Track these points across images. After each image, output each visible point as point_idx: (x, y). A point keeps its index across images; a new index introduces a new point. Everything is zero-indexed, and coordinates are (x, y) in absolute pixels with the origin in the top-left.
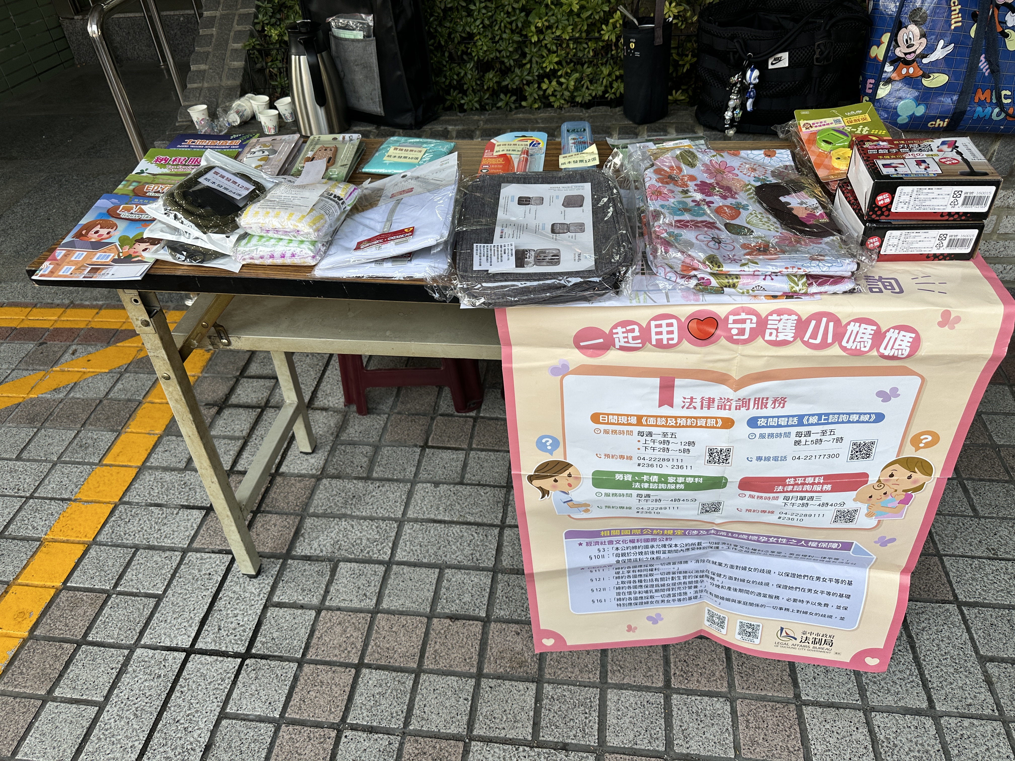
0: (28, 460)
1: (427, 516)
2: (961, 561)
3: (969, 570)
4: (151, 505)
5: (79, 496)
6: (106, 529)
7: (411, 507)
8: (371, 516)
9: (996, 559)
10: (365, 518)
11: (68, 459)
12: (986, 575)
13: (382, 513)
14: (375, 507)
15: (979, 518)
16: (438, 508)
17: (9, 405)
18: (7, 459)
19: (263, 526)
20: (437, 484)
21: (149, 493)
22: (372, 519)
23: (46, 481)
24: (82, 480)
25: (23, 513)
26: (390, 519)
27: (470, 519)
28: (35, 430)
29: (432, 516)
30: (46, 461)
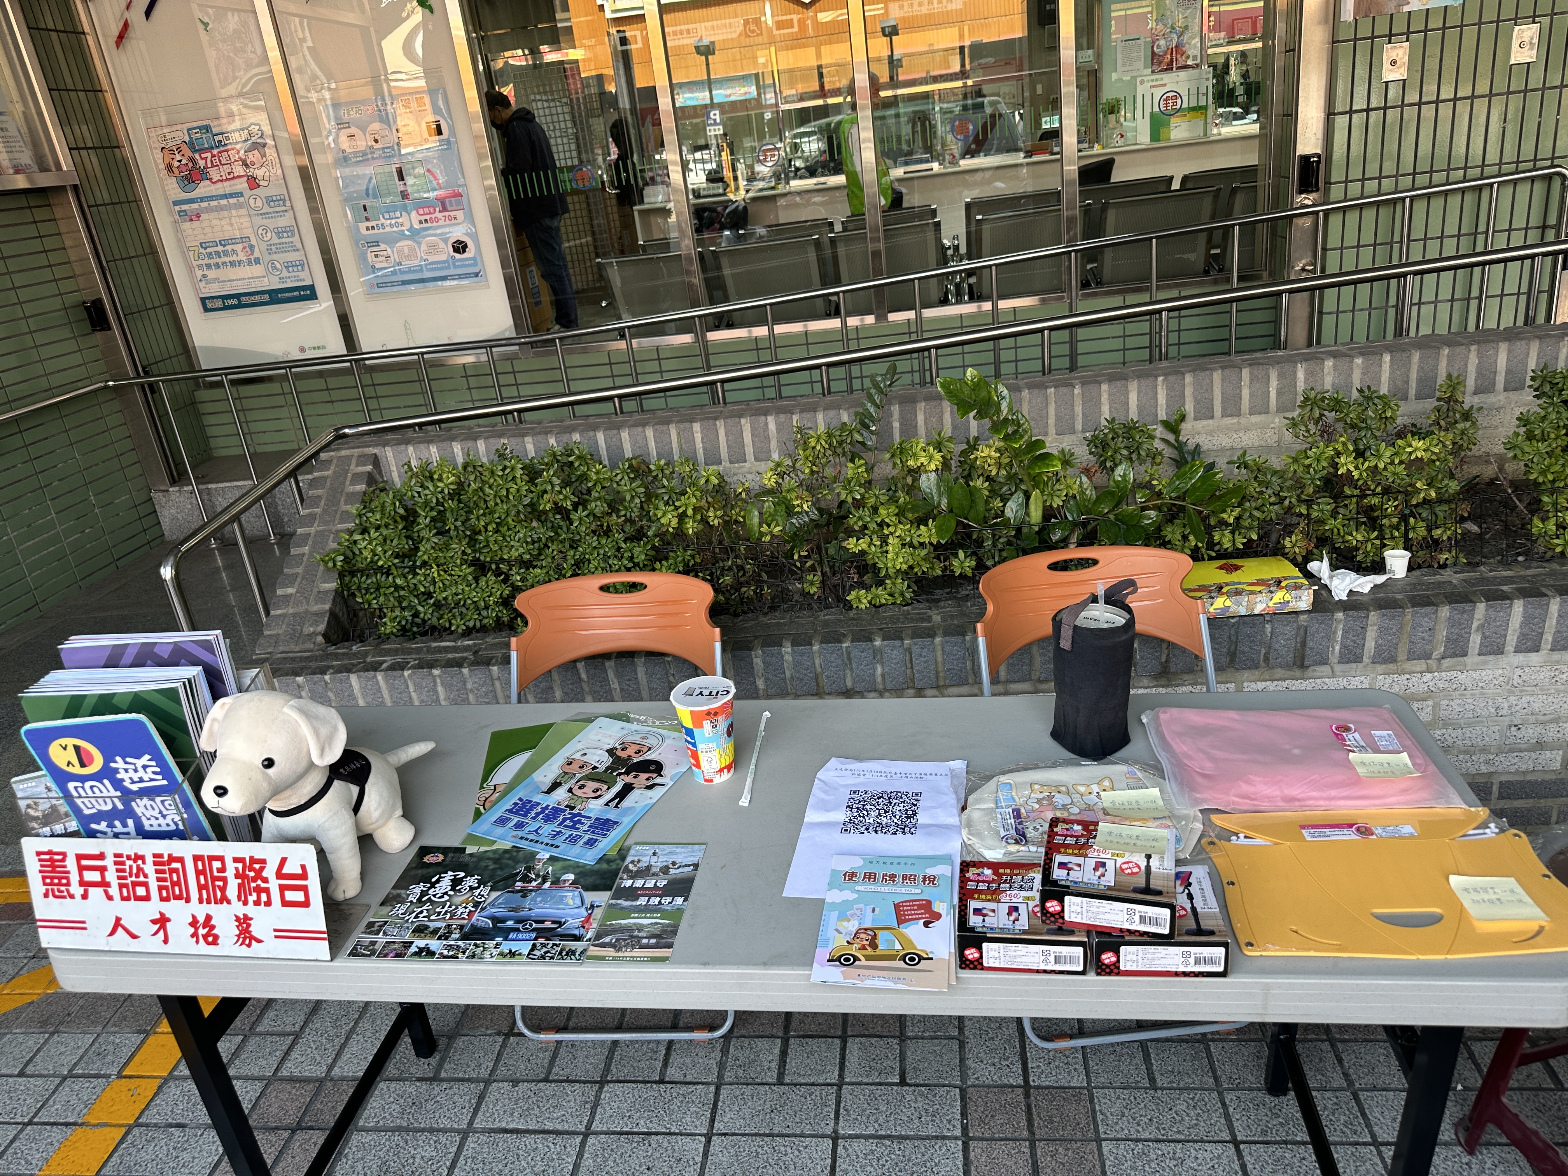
0: (32, 1076)
1: (497, 1125)
2: (1122, 1146)
3: (1129, 1157)
4: (171, 1126)
5: (88, 1119)
6: (113, 1159)
7: (480, 1114)
8: (431, 1128)
9: (1164, 1141)
10: (423, 1130)
11: (80, 1072)
12: (1149, 1162)
13: (444, 1123)
14: (437, 1115)
15: (1156, 1089)
16: (512, 1114)
17: (19, 1004)
18: (7, 1076)
19: (301, 1145)
20: (515, 1082)
21: (172, 1111)
22: (431, 1131)
23: (51, 1102)
24: (94, 1097)
25: (17, 1144)
26: (452, 1130)
27: (549, 1126)
28: (47, 1035)
29: (504, 1125)
30: (53, 1076)
